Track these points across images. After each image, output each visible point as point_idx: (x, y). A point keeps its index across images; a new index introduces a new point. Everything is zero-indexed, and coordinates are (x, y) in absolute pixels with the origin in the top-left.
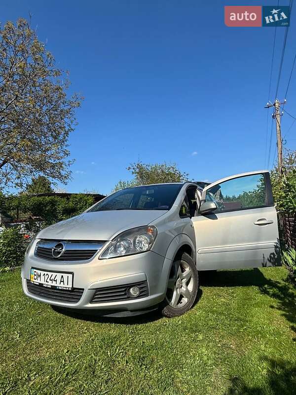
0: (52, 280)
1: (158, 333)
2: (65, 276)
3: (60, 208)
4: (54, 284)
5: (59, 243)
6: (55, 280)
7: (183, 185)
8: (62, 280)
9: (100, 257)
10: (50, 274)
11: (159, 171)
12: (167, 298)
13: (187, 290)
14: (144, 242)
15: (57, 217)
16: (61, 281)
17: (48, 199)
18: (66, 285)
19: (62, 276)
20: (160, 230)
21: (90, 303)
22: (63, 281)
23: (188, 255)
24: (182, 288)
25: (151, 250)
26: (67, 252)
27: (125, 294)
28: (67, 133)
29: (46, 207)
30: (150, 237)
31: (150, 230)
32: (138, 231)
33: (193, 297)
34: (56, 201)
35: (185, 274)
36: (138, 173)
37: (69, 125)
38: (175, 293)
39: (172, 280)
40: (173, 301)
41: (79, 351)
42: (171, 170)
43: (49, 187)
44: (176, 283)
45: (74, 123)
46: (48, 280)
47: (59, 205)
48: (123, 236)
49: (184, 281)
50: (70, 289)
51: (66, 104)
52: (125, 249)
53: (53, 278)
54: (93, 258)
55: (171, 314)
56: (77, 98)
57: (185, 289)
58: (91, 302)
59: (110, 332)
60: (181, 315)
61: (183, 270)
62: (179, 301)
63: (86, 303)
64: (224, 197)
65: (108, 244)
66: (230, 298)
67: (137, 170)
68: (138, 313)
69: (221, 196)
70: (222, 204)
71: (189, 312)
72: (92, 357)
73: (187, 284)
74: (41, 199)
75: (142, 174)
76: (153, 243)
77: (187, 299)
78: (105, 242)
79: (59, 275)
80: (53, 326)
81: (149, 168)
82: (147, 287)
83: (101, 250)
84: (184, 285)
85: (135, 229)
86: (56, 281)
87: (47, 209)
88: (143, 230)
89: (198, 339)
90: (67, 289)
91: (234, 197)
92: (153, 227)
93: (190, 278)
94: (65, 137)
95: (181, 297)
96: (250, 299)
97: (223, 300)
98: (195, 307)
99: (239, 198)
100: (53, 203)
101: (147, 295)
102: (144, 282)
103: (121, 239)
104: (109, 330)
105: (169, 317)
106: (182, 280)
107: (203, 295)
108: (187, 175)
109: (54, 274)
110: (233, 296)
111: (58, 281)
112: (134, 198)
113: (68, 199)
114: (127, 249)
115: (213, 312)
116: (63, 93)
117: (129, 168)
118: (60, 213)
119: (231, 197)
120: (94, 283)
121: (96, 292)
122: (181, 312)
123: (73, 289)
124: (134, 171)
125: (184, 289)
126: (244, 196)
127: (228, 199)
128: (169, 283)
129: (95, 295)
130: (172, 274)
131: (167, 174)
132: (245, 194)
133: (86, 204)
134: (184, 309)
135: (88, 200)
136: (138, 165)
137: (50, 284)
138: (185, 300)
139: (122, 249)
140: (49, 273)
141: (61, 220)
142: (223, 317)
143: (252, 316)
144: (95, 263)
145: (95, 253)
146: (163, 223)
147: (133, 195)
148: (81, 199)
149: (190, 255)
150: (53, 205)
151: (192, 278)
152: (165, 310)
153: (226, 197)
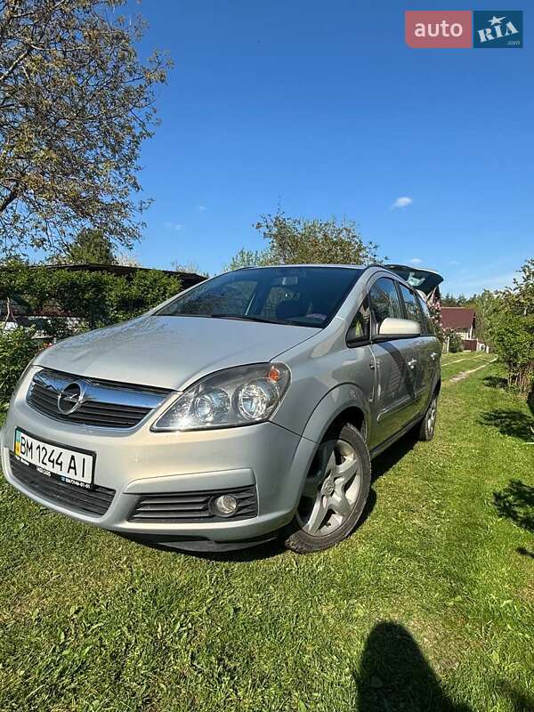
0: (53, 462)
1: (271, 587)
2: (79, 457)
3: (112, 296)
4: (56, 470)
5: (74, 383)
6: (59, 462)
7: (363, 271)
8: (72, 465)
9: (155, 427)
10: (50, 448)
11: (320, 236)
12: (298, 516)
13: (345, 500)
14: (256, 401)
15: (107, 314)
16: (70, 467)
17: (88, 276)
18: (79, 477)
19: (73, 458)
20: (297, 375)
21: (128, 520)
22: (74, 468)
23: (355, 430)
24: (334, 495)
25: (271, 419)
26: (89, 404)
27: (205, 510)
28: (136, 141)
29: (84, 293)
30: (271, 390)
31: (273, 374)
32: (244, 374)
33: (355, 514)
34: (106, 283)
35: (342, 468)
36: (275, 236)
37: (143, 125)
38: (317, 506)
39: (312, 480)
40: (311, 522)
41: (100, 613)
42: (344, 235)
43: (108, 251)
44: (321, 486)
45: (153, 120)
46: (46, 461)
47: (111, 290)
48: (212, 382)
49: (341, 481)
50: (87, 486)
51: (137, 76)
52: (213, 409)
53: (54, 457)
54: (140, 427)
55: (305, 549)
56: (159, 64)
57: (339, 499)
58: (130, 518)
59: (173, 574)
60: (325, 550)
61: (339, 461)
62: (325, 522)
63: (120, 520)
64: (443, 296)
65: (174, 398)
66: (432, 517)
67: (275, 230)
68: (234, 547)
69: (437, 294)
70: (437, 311)
71: (342, 544)
72: (123, 633)
73: (346, 487)
74: (74, 275)
75: (285, 239)
76: (277, 404)
77: (341, 518)
78: (169, 391)
79: (67, 454)
80: (62, 545)
81: (300, 228)
82: (254, 498)
83: (160, 409)
84: (338, 490)
85: (241, 369)
86: (61, 464)
87: (87, 296)
88: (258, 371)
89: (355, 615)
90: (82, 485)
91: (462, 300)
92: (281, 366)
93: (355, 475)
94: (133, 150)
95: (330, 512)
96: (474, 526)
97: (417, 521)
98: (357, 533)
99: (472, 301)
100: (98, 286)
101: (253, 514)
102: (249, 488)
103: (205, 389)
104: (172, 570)
105: (300, 553)
106: (335, 479)
107: (377, 506)
108: (376, 247)
109: (58, 450)
110: (439, 516)
111: (65, 467)
112: (256, 291)
113: (129, 279)
114: (219, 411)
115: (393, 550)
116: (130, 48)
117: (259, 226)
118: (112, 306)
119: (456, 297)
120: (137, 482)
121: (141, 500)
122: (326, 544)
123: (94, 488)
124: (267, 231)
125: (337, 498)
126: (481, 298)
127: (450, 302)
128: (306, 486)
129: (138, 505)
130: (317, 467)
131: (335, 244)
132: (486, 293)
133: (165, 293)
134: (331, 538)
135: (169, 284)
136: (277, 218)
137: (50, 468)
138: (336, 520)
139: (207, 410)
140: (47, 446)
141: (115, 321)
142: (414, 563)
143: (477, 571)
144: (142, 437)
145: (145, 414)
146: (307, 357)
147: (256, 283)
148: (155, 281)
149: (359, 430)
150: (100, 290)
151: (357, 477)
152: (292, 541)
153: (447, 297)
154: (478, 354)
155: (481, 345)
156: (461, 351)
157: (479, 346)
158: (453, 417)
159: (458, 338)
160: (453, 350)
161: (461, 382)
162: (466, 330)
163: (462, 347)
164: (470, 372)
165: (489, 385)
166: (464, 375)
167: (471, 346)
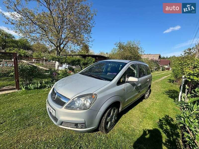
0: (50, 109)
4: (51, 111)
9: (65, 108)
18: (53, 114)
25: (90, 108)
58: (61, 125)
76: (92, 105)
82: (86, 125)
90: (54, 116)
91: (167, 58)
99: (170, 58)
101: (86, 128)
102: (84, 123)
113: (85, 59)
117: (115, 44)
118: (81, 65)
119: (165, 57)
120: (61, 119)
121: (62, 122)
126: (172, 57)
132: (174, 56)
140: (50, 106)
153: (163, 57)
154: (170, 71)
155: (171, 69)
156: (165, 70)
157: (170, 69)
158: (156, 91)
159: (164, 67)
160: (163, 70)
161: (161, 81)
162: (167, 65)
163: (165, 69)
164: (166, 77)
165: (169, 82)
166: (163, 78)
167: (168, 69)
